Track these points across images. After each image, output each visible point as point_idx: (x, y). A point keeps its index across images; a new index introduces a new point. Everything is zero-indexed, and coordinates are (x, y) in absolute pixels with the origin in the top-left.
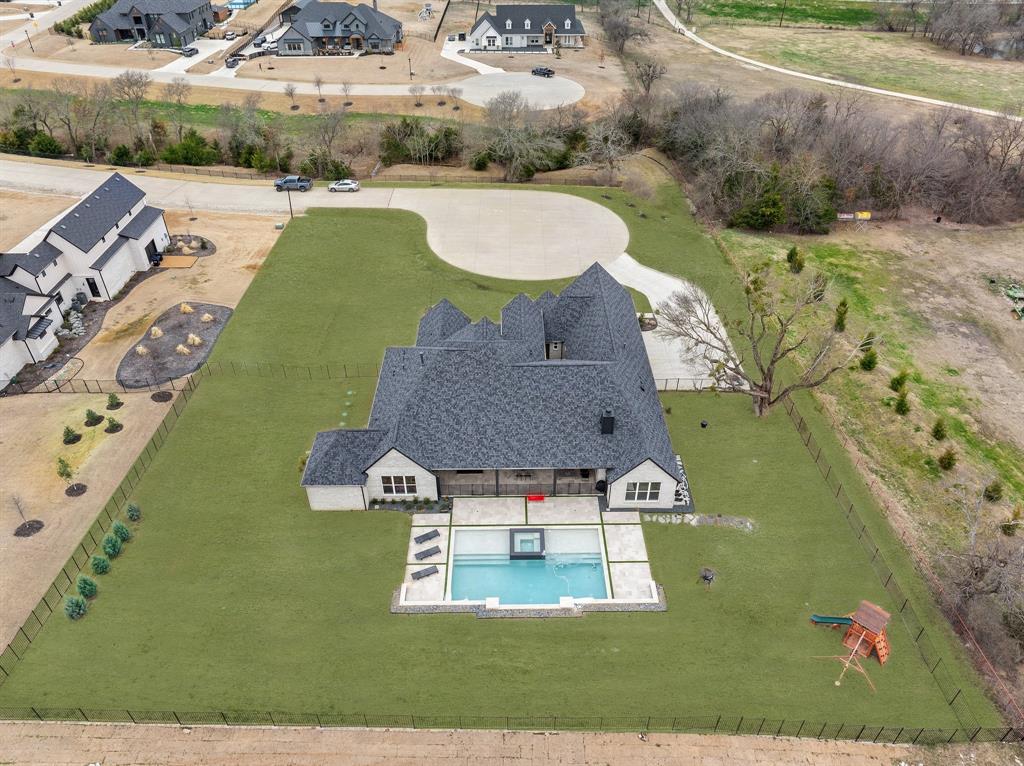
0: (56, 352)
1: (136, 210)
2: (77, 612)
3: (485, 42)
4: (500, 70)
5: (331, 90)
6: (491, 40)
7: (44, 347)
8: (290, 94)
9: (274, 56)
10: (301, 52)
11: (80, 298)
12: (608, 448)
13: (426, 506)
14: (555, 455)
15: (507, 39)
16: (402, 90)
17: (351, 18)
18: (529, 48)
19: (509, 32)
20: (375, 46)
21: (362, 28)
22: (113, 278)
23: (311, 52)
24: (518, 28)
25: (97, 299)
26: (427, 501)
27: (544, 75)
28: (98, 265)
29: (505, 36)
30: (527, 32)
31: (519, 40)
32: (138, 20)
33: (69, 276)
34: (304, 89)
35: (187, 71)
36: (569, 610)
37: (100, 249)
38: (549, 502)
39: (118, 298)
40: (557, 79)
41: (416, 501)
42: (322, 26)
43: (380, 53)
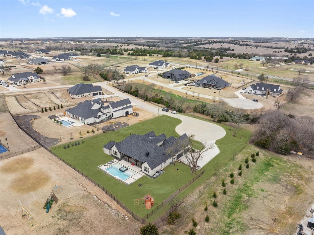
0: (100, 122)
1: (128, 105)
2: (65, 148)
3: (249, 91)
4: (245, 98)
5: (196, 95)
6: (251, 91)
7: (98, 120)
8: (186, 94)
9: (194, 86)
10: (200, 86)
11: (110, 116)
12: (145, 159)
13: (117, 158)
14: (136, 157)
15: (256, 91)
16: (211, 98)
17: (214, 80)
18: (262, 95)
19: (258, 90)
20: (217, 88)
21: (215, 83)
22: (116, 115)
23: (202, 86)
24: (260, 89)
25: (113, 117)
26: (118, 158)
27: (255, 101)
28: (114, 112)
29: (255, 91)
30: (263, 90)
31: (259, 92)
32: (172, 75)
33: (110, 112)
34: (190, 93)
35: (174, 86)
36: (116, 178)
37: (116, 109)
38: (135, 166)
39: (116, 118)
40: (258, 103)
41: (117, 157)
42: (207, 81)
43: (217, 89)
